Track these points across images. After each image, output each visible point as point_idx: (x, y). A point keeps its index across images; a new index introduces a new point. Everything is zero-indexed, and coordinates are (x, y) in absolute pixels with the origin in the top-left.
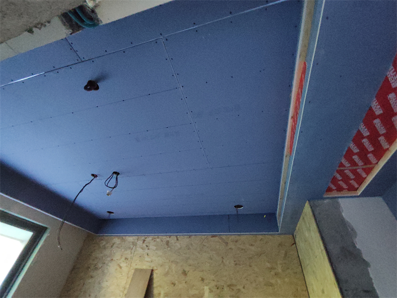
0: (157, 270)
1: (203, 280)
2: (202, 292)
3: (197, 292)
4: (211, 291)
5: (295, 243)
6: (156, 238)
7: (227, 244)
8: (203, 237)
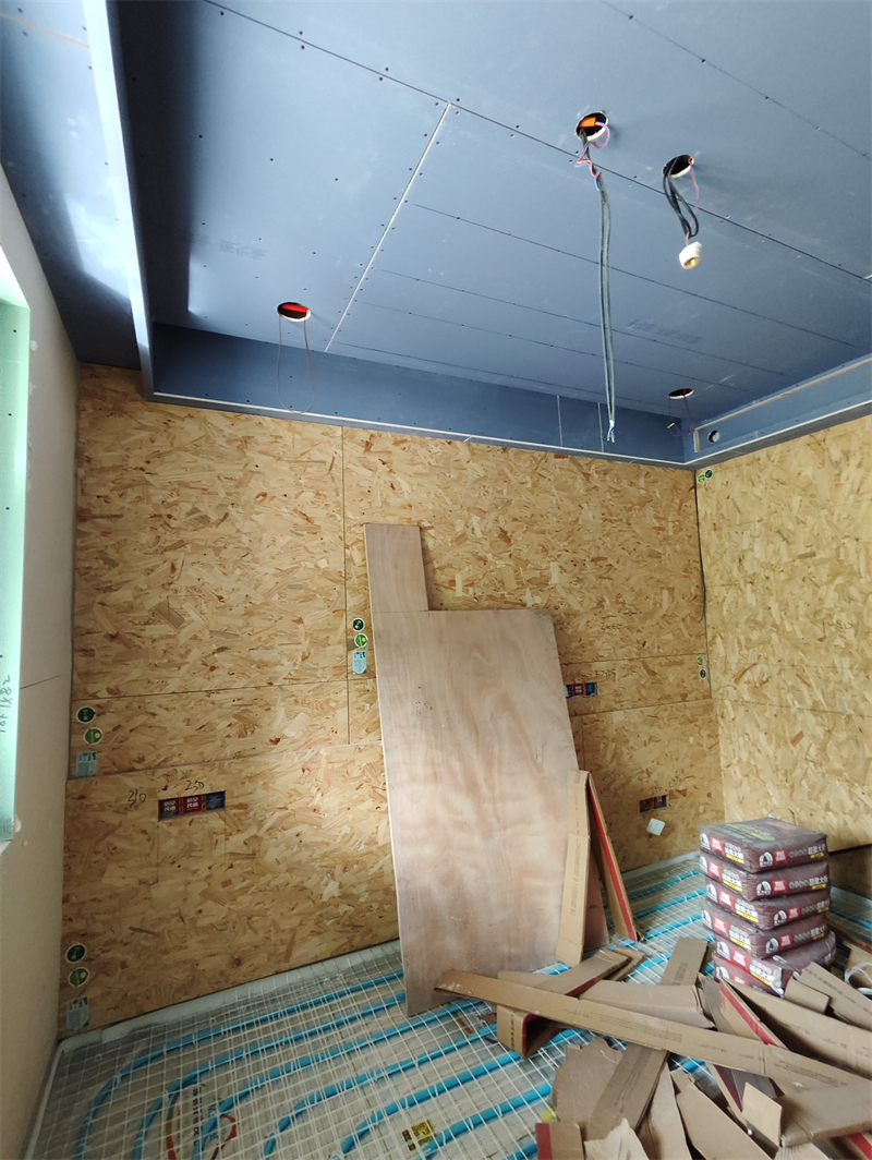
0: (432, 528)
1: (545, 550)
2: (546, 573)
3: (536, 574)
4: (563, 570)
5: (695, 487)
6: (405, 441)
7: (587, 476)
8: (537, 454)
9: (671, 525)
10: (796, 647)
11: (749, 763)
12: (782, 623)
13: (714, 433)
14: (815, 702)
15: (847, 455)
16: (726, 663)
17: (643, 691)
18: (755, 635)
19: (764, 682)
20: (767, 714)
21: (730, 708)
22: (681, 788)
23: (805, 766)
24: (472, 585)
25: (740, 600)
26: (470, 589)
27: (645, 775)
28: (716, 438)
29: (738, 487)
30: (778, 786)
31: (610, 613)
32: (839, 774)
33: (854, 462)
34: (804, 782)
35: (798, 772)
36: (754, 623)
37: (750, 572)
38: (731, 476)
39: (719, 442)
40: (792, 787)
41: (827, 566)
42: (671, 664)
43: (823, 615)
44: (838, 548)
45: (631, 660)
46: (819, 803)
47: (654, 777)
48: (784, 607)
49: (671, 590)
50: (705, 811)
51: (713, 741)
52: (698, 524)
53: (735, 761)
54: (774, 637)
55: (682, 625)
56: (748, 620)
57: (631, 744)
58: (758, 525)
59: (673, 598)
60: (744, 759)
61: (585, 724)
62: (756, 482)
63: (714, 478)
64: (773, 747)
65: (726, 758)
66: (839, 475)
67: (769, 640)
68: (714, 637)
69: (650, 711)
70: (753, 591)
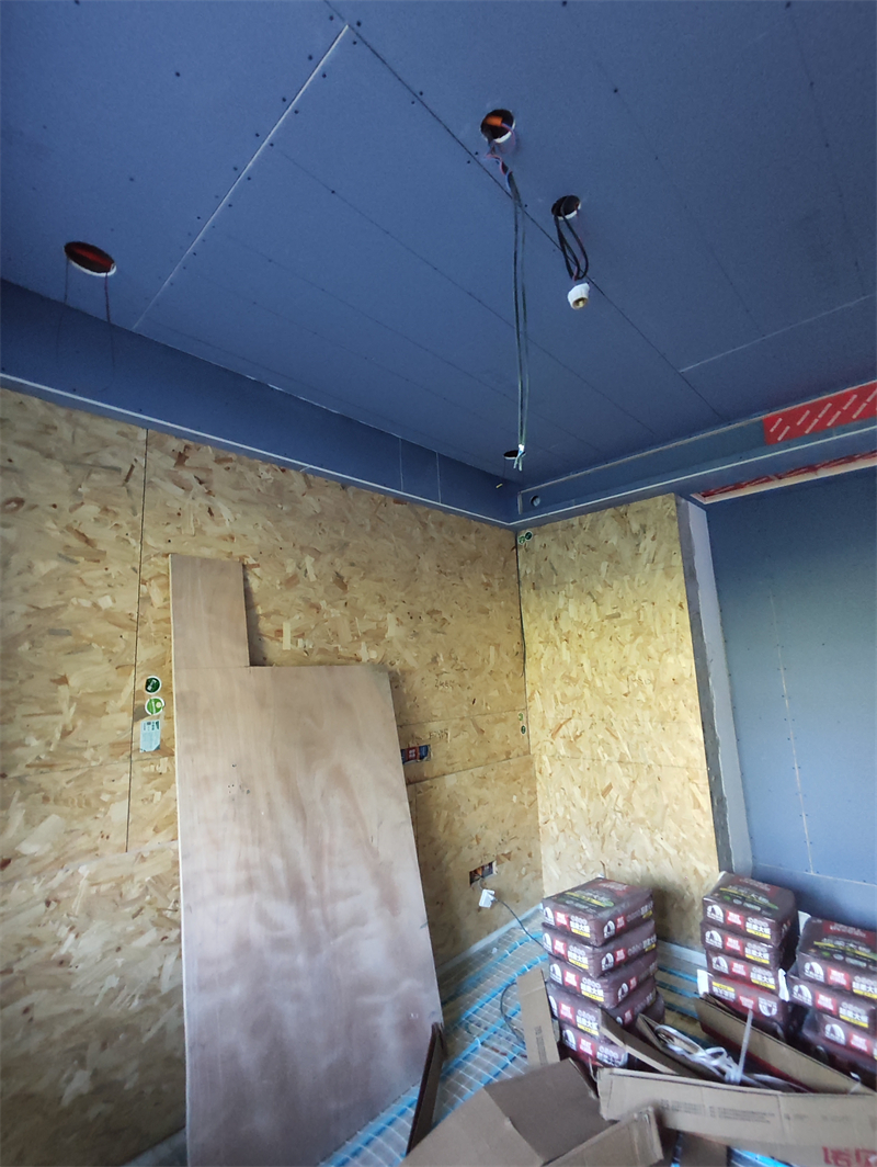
0: (257, 566)
1: (382, 600)
2: (382, 625)
3: (373, 625)
4: (399, 622)
5: (516, 547)
6: (231, 460)
7: (425, 526)
8: (376, 496)
9: (497, 582)
10: (605, 702)
11: (564, 818)
12: (593, 680)
13: (534, 498)
14: (622, 755)
15: (644, 528)
16: (544, 718)
17: (473, 751)
18: (569, 691)
19: (578, 737)
20: (581, 768)
21: (547, 764)
22: (506, 852)
23: (614, 817)
24: (302, 635)
25: (557, 657)
26: (300, 641)
27: (475, 842)
28: (537, 503)
29: (554, 550)
30: (591, 839)
31: (444, 670)
32: (642, 821)
33: (650, 535)
34: (613, 833)
35: (608, 823)
36: (569, 679)
37: (565, 631)
38: (548, 539)
39: (540, 506)
40: (603, 838)
41: (630, 626)
42: (497, 721)
43: (627, 672)
44: (638, 611)
45: (462, 719)
46: (626, 852)
47: (483, 843)
48: (595, 664)
49: (498, 646)
50: (526, 874)
51: (532, 798)
52: (519, 582)
53: (552, 817)
54: (587, 692)
55: (505, 682)
56: (564, 676)
57: (462, 809)
58: (572, 586)
59: (499, 655)
60: (561, 814)
61: (420, 792)
62: (570, 545)
63: (533, 541)
64: (586, 800)
65: (544, 814)
66: (638, 545)
67: (582, 696)
68: (533, 693)
69: (478, 771)
70: (568, 649)
